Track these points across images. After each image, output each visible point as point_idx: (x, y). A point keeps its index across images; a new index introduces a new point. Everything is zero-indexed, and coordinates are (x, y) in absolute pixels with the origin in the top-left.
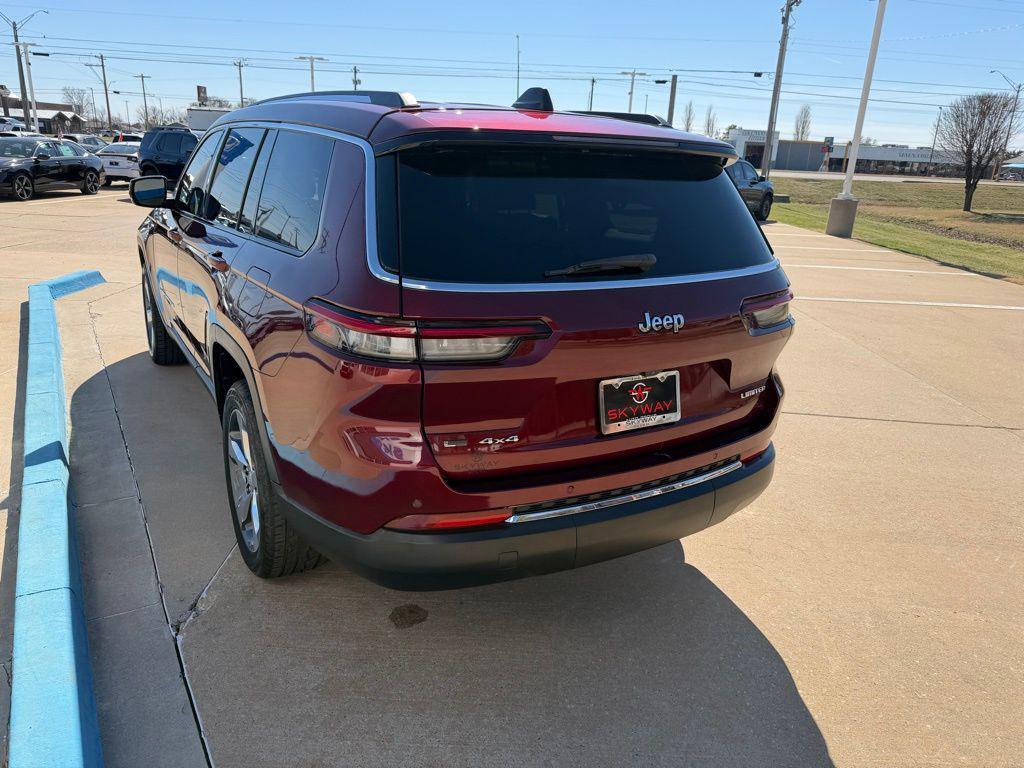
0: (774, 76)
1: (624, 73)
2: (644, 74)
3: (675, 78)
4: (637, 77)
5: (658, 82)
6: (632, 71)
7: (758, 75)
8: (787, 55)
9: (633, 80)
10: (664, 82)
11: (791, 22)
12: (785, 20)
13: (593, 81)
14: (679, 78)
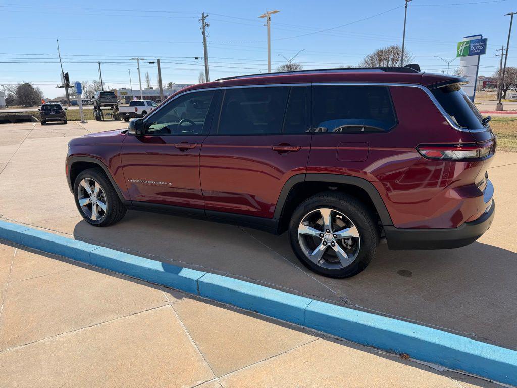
0: (204, 58)
1: (133, 59)
2: (143, 59)
3: (158, 60)
4: (140, 61)
5: (150, 63)
6: (137, 58)
7: (197, 58)
8: (208, 49)
9: (138, 62)
10: (153, 63)
11: (206, 34)
12: (203, 33)
13: (99, 63)
14: (160, 61)
